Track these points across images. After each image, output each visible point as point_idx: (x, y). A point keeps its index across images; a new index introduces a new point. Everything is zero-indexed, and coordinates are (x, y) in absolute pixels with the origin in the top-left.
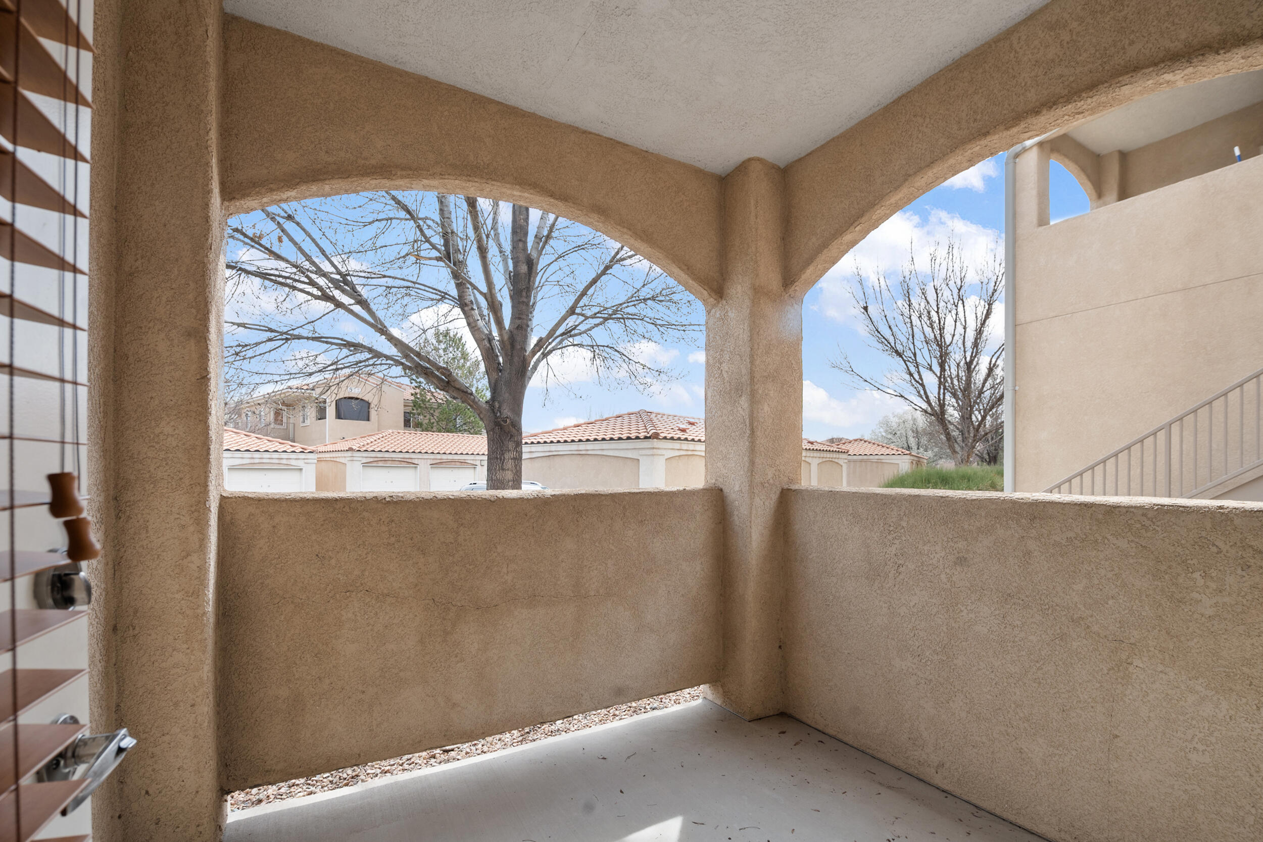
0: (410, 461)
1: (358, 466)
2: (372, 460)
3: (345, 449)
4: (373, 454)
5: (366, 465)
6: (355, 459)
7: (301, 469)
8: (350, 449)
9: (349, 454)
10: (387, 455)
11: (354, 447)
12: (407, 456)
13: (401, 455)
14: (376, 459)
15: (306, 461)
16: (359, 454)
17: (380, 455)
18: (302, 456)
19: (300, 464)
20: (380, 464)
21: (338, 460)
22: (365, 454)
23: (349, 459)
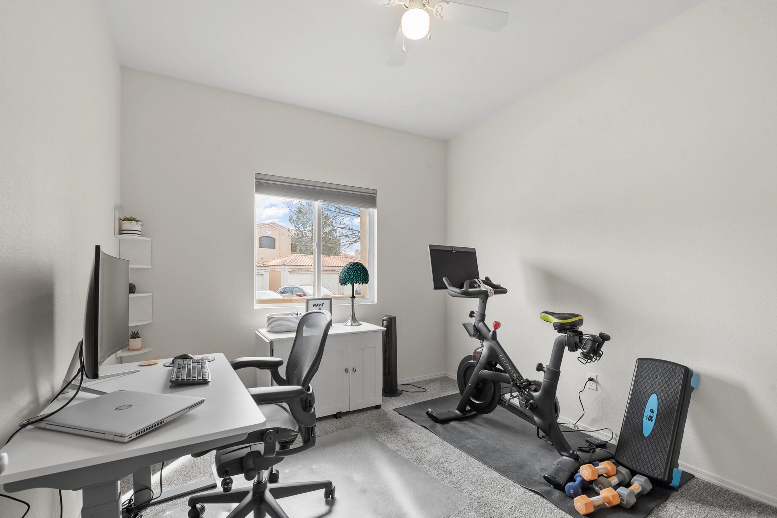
0: (309, 270)
1: (287, 272)
2: (293, 270)
3: (281, 264)
4: (294, 267)
5: (291, 272)
6: (286, 269)
7: (262, 275)
8: (284, 265)
9: (283, 267)
10: (300, 267)
11: (285, 264)
12: (308, 267)
13: (306, 267)
14: (295, 269)
15: (265, 270)
16: (288, 267)
17: (296, 267)
18: (263, 268)
19: (262, 272)
20: (297, 272)
21: (275, 270)
22: (290, 267)
23: (283, 269)
